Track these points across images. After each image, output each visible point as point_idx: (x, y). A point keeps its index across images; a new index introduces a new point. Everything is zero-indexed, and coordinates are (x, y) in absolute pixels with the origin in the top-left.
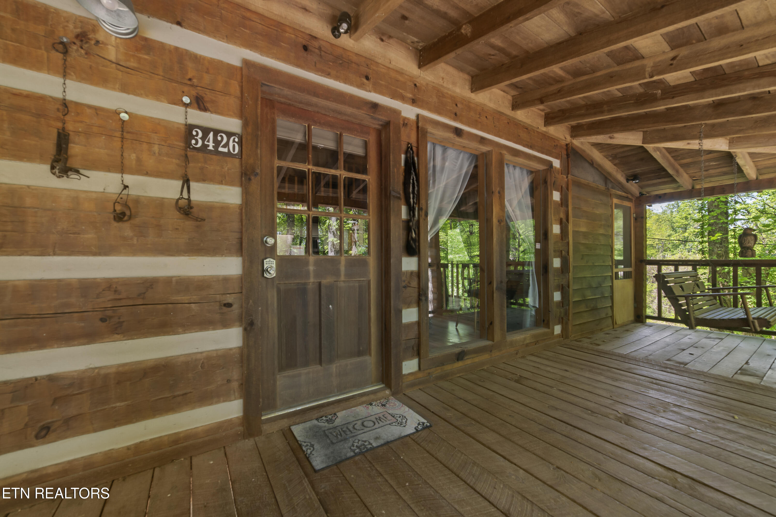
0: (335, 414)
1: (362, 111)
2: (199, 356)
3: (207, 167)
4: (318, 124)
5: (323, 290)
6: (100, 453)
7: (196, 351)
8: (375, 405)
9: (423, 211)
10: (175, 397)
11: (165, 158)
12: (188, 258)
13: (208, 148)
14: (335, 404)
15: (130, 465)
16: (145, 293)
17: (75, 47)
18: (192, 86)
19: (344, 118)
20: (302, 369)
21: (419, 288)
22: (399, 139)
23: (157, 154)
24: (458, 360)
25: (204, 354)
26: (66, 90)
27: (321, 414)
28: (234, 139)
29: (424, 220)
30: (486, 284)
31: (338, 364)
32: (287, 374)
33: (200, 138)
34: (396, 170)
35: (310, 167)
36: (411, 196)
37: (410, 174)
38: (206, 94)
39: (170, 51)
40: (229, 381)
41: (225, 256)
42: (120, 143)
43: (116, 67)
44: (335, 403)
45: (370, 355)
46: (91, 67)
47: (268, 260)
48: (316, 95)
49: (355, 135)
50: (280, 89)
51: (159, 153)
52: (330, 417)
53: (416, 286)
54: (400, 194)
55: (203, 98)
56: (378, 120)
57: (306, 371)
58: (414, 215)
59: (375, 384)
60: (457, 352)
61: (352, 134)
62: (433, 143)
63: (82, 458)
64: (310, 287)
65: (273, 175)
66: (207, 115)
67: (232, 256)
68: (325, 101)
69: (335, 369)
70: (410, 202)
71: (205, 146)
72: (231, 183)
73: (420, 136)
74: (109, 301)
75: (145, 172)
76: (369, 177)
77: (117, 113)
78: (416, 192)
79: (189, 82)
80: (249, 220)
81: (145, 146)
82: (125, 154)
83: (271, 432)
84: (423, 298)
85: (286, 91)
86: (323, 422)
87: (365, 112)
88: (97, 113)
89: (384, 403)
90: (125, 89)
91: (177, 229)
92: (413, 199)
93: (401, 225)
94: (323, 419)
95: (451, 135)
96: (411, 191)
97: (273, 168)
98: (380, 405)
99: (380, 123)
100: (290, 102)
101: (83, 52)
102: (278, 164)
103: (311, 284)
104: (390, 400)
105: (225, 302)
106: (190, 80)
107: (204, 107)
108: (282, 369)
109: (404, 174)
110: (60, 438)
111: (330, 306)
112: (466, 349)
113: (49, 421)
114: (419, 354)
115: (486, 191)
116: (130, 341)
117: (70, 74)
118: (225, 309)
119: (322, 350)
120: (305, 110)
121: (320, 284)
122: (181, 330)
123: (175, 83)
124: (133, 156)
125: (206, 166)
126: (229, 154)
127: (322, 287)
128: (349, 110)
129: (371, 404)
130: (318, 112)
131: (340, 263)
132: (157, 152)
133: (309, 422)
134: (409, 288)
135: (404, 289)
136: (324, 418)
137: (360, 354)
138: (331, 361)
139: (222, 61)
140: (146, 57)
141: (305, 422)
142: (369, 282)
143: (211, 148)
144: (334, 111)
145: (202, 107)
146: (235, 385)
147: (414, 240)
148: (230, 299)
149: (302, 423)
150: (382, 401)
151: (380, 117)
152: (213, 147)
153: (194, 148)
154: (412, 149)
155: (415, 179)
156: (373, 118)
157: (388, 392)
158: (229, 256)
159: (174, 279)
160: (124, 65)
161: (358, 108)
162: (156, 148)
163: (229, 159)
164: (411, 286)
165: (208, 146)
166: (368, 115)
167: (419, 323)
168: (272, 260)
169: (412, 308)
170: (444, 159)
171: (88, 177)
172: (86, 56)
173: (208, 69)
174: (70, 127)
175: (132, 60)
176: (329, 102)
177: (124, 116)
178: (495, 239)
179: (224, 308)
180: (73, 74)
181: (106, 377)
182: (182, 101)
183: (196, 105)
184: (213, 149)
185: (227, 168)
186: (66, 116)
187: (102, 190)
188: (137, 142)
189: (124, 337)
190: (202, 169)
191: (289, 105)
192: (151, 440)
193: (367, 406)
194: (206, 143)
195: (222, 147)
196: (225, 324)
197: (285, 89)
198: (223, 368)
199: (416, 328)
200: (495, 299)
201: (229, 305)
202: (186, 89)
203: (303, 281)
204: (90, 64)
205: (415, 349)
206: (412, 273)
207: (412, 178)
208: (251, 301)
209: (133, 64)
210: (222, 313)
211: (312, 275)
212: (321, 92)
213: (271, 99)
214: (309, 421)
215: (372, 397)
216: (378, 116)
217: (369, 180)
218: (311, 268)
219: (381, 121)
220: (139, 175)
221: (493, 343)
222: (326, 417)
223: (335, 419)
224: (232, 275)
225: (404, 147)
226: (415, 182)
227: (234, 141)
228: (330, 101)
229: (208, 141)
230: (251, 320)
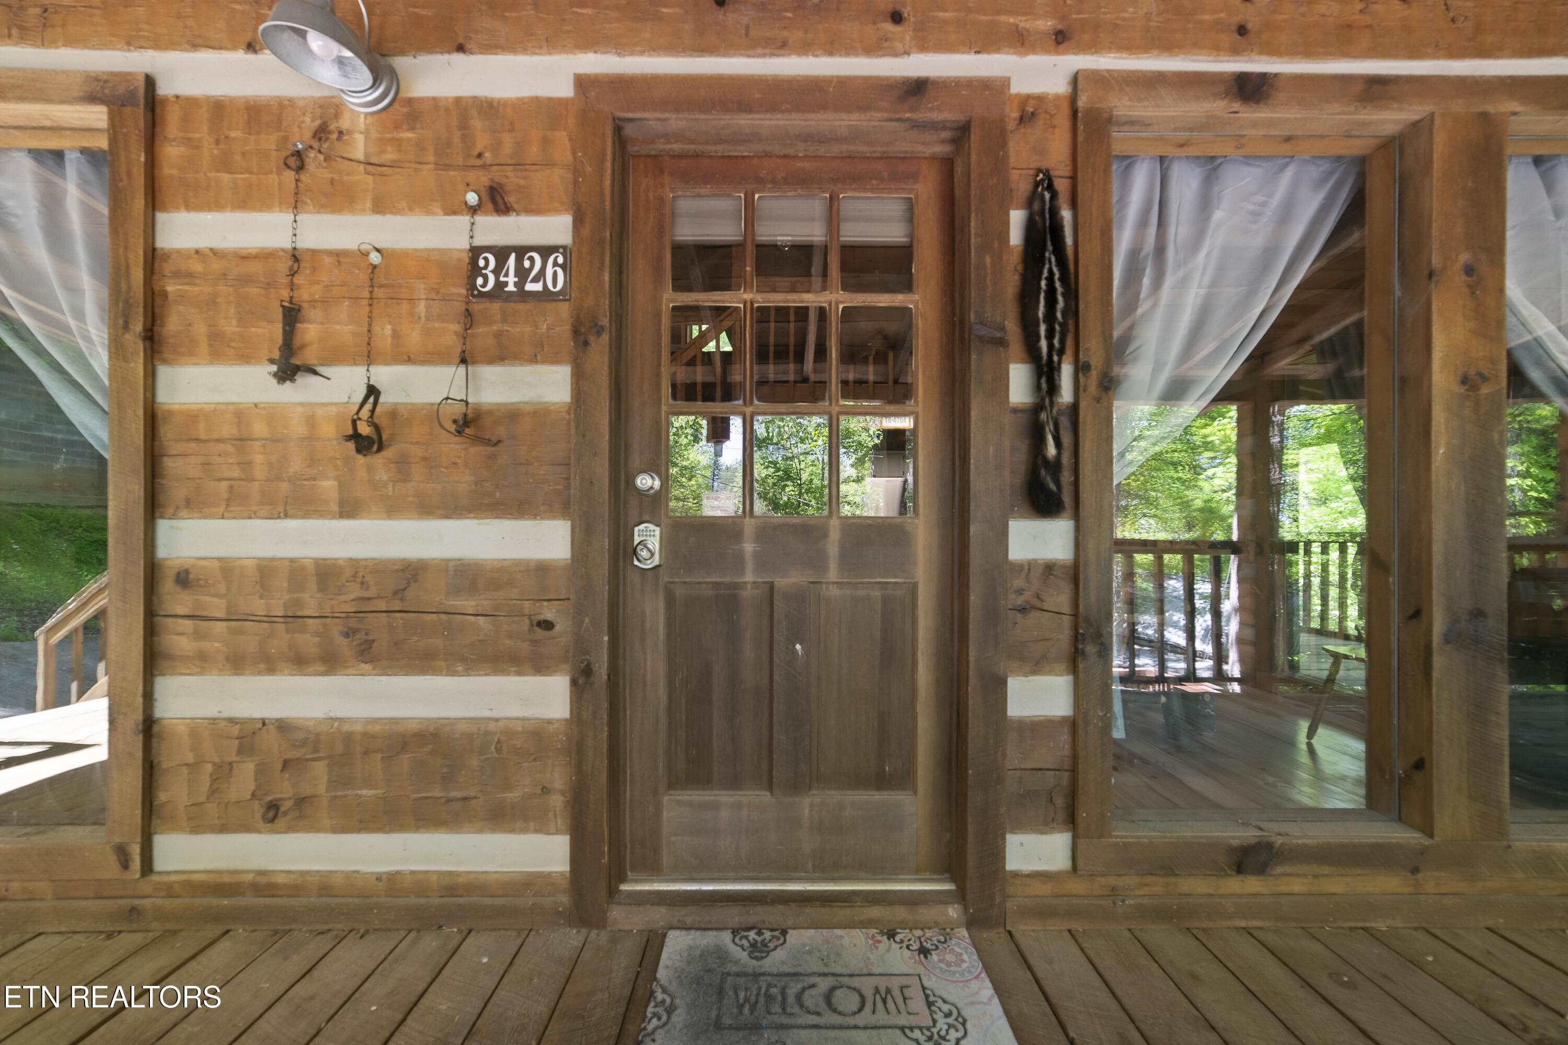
0: (784, 932)
1: (878, 115)
2: (492, 727)
3: (507, 331)
4: (769, 186)
5: (779, 604)
6: (342, 872)
7: (487, 714)
8: (902, 941)
9: (1094, 375)
10: (449, 800)
11: (437, 325)
12: (475, 521)
13: (506, 289)
14: (793, 905)
15: (375, 911)
16: (405, 589)
17: (312, 154)
18: (483, 167)
19: (835, 150)
20: (724, 792)
21: (1075, 615)
22: (1000, 165)
23: (423, 319)
24: (1240, 869)
25: (501, 724)
26: (298, 232)
27: (751, 919)
28: (556, 258)
29: (1098, 400)
30: (1395, 619)
31: (818, 800)
32: (686, 798)
33: (492, 271)
34: (988, 260)
35: (748, 296)
36: (1043, 329)
37: (1041, 260)
38: (507, 177)
39: (447, 110)
40: (545, 791)
41: (542, 518)
42: (367, 309)
43: (365, 169)
44: (794, 901)
45: (915, 792)
46: (332, 181)
47: (642, 527)
48: (745, 106)
49: (872, 190)
50: (659, 119)
51: (426, 317)
52: (768, 935)
53: (1066, 608)
54: (1003, 329)
55: (502, 186)
56: (935, 126)
57: (731, 800)
58: (1053, 389)
59: (927, 875)
60: (1235, 843)
61: (865, 190)
62: (1162, 159)
63: (318, 872)
64: (747, 593)
65: (659, 329)
66: (510, 220)
67: (554, 518)
68: (769, 116)
69: (807, 811)
70: (1039, 350)
71: (500, 285)
72: (554, 359)
73: (1081, 138)
74: (353, 600)
75: (406, 357)
76: (916, 297)
77: (366, 254)
78: (1059, 315)
79: (478, 162)
80: (584, 436)
81: (405, 306)
82: (376, 328)
83: (627, 928)
84: (1091, 649)
85: (676, 122)
86: (742, 947)
87: (886, 115)
88: (339, 262)
89: (928, 946)
90: (380, 206)
91: (455, 464)
92: (1050, 336)
93: (1008, 420)
94: (746, 937)
95: (1218, 107)
96: (1041, 315)
97: (658, 314)
98: (915, 947)
99: (946, 135)
100: (693, 147)
101: (321, 157)
102: (672, 301)
103: (749, 586)
104: (954, 941)
105: (541, 617)
106: (480, 155)
107: (505, 204)
108: (673, 784)
109: (1020, 268)
110: (290, 829)
111: (798, 647)
112: (1278, 841)
113: (278, 796)
114: (1071, 821)
115: (1402, 274)
116: (384, 678)
117: (305, 203)
118: (540, 633)
119: (775, 756)
120: (736, 157)
121: (771, 586)
122: (460, 668)
123: (454, 170)
124: (388, 329)
125: (506, 328)
126: (546, 295)
127: (775, 596)
128: (842, 122)
129: (891, 935)
130: (768, 155)
131: (825, 535)
132: (423, 315)
133: (715, 933)
134: (1034, 615)
135: (1019, 616)
136: (752, 935)
137: (882, 782)
138: (797, 786)
139: (537, 98)
140: (410, 135)
141: (705, 929)
142: (914, 588)
143: (511, 288)
144: (808, 137)
145: (502, 206)
146: (557, 801)
147: (1055, 467)
148: (549, 614)
149: (697, 929)
150: (929, 933)
151: (936, 116)
152: (516, 284)
153: (482, 295)
154: (1050, 187)
155: (1057, 276)
156: (917, 126)
157: (953, 912)
158: (548, 518)
159: (451, 564)
160: (376, 162)
161: (863, 107)
162: (421, 307)
163: (549, 306)
164: (1046, 606)
165: (506, 284)
166: (898, 120)
167: (1073, 725)
168: (651, 527)
169: (1049, 673)
170: (1205, 204)
171: (329, 379)
172: (325, 165)
173: (512, 123)
174: (304, 295)
175: (389, 149)
176: (779, 116)
177: (375, 258)
178: (1440, 451)
179: (537, 629)
180: (309, 201)
181: (348, 737)
182: (466, 203)
183: (490, 206)
184: (515, 289)
185: (545, 327)
186: (296, 276)
187: (346, 400)
188: (394, 301)
189: (374, 669)
190: (498, 335)
191: (697, 156)
192: (413, 873)
193: (879, 937)
194: (502, 279)
195: (532, 281)
196: (540, 666)
197: (667, 115)
198: (535, 760)
199: (1065, 737)
200: (1436, 675)
201: (547, 625)
202: (472, 176)
203: (727, 579)
204: (331, 175)
205: (1060, 802)
206: (1049, 568)
207: (1045, 274)
208: (587, 620)
209: (390, 155)
210: (534, 642)
211: (749, 565)
212: (757, 96)
213: (653, 153)
214: (717, 929)
215: (901, 913)
216: (929, 115)
217: (916, 306)
218: (749, 547)
219: (944, 128)
220: (396, 364)
221: (1427, 841)
222: (759, 933)
223: (776, 948)
224: (555, 560)
225: (1022, 185)
226: (1058, 284)
227: (555, 264)
228: (783, 112)
229: (506, 275)
230: (585, 663)
